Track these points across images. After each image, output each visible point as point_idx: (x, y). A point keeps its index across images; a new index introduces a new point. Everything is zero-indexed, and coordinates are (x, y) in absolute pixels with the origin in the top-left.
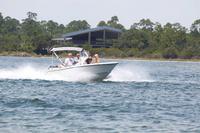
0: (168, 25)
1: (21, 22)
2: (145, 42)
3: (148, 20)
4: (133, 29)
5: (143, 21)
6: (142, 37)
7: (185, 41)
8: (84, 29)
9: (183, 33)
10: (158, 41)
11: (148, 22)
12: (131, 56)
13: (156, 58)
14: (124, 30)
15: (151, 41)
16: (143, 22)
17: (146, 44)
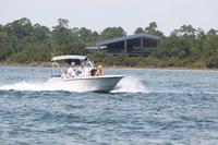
0: (212, 31)
1: (51, 30)
2: (187, 50)
4: (173, 36)
8: (120, 36)
10: (201, 49)
12: (171, 65)
13: (199, 67)
14: (164, 38)
15: (193, 49)
16: (184, 28)
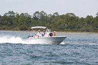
3: (12, 12)
5: (10, 12)
6: (9, 20)
7: (30, 22)
9: (29, 18)
11: (12, 13)
17: (12, 23)
